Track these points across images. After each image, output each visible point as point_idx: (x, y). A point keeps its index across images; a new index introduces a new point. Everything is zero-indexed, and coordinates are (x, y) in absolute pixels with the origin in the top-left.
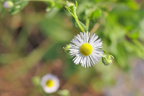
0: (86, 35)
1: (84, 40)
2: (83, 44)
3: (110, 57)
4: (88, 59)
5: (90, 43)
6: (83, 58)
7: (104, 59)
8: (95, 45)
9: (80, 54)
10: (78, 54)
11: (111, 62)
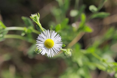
0: (47, 33)
1: (46, 36)
2: (46, 39)
3: (69, 50)
4: (52, 51)
5: (52, 39)
6: (48, 50)
7: (65, 53)
8: (55, 39)
9: (45, 47)
10: (44, 47)
11: (70, 53)
